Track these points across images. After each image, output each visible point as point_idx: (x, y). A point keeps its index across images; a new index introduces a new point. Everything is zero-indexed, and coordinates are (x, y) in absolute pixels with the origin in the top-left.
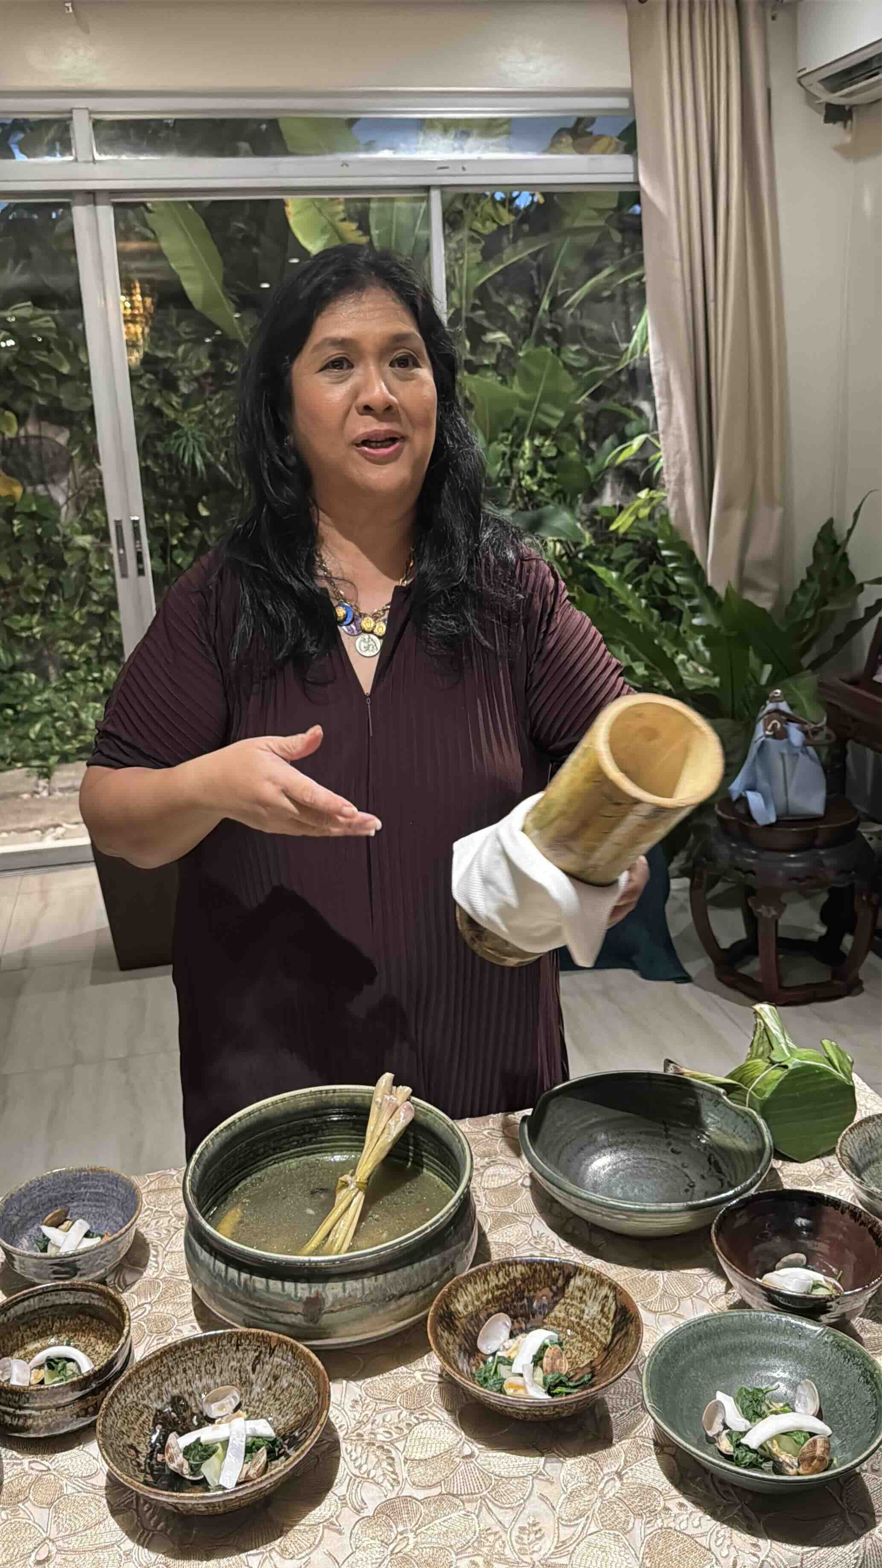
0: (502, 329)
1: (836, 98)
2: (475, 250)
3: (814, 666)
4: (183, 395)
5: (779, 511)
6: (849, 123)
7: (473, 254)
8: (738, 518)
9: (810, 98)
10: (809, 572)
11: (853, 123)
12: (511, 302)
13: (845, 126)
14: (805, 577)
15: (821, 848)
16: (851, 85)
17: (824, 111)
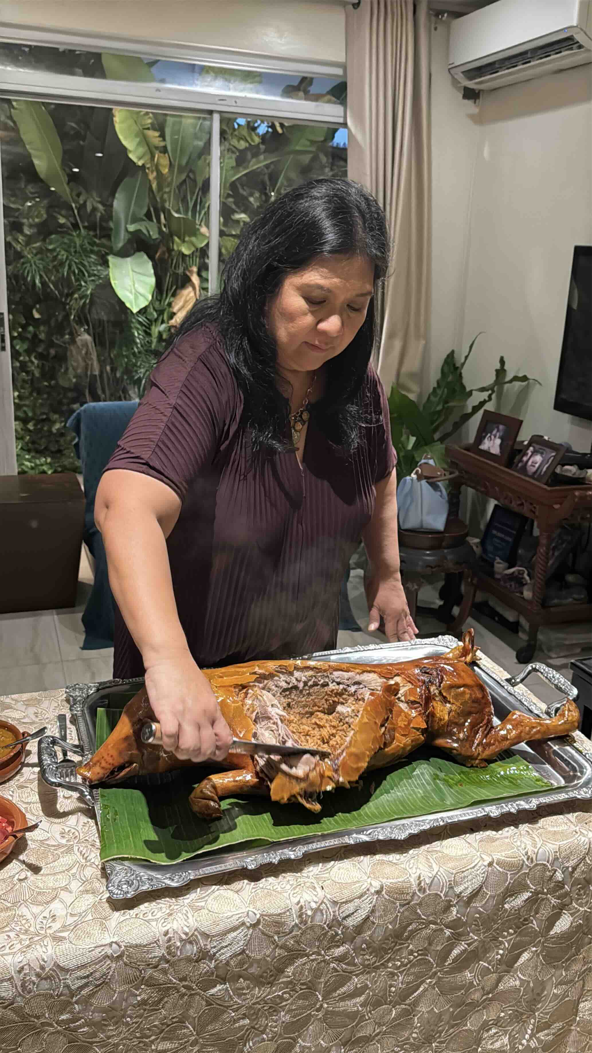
0: (244, 212)
1: (471, 84)
2: (231, 158)
3: (442, 440)
4: (26, 236)
5: (423, 342)
6: (477, 101)
7: (230, 160)
8: (398, 344)
9: (455, 82)
10: (438, 382)
11: (480, 101)
12: (251, 195)
13: (475, 103)
14: (435, 385)
15: (445, 548)
16: (481, 77)
17: (463, 92)
